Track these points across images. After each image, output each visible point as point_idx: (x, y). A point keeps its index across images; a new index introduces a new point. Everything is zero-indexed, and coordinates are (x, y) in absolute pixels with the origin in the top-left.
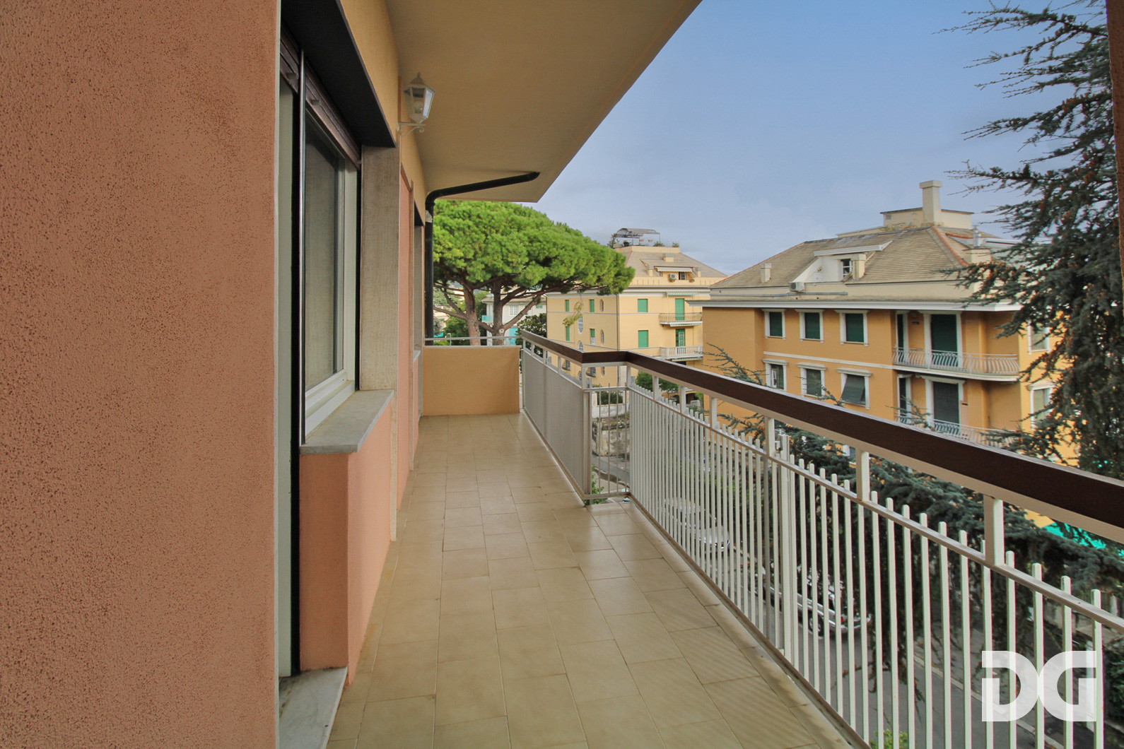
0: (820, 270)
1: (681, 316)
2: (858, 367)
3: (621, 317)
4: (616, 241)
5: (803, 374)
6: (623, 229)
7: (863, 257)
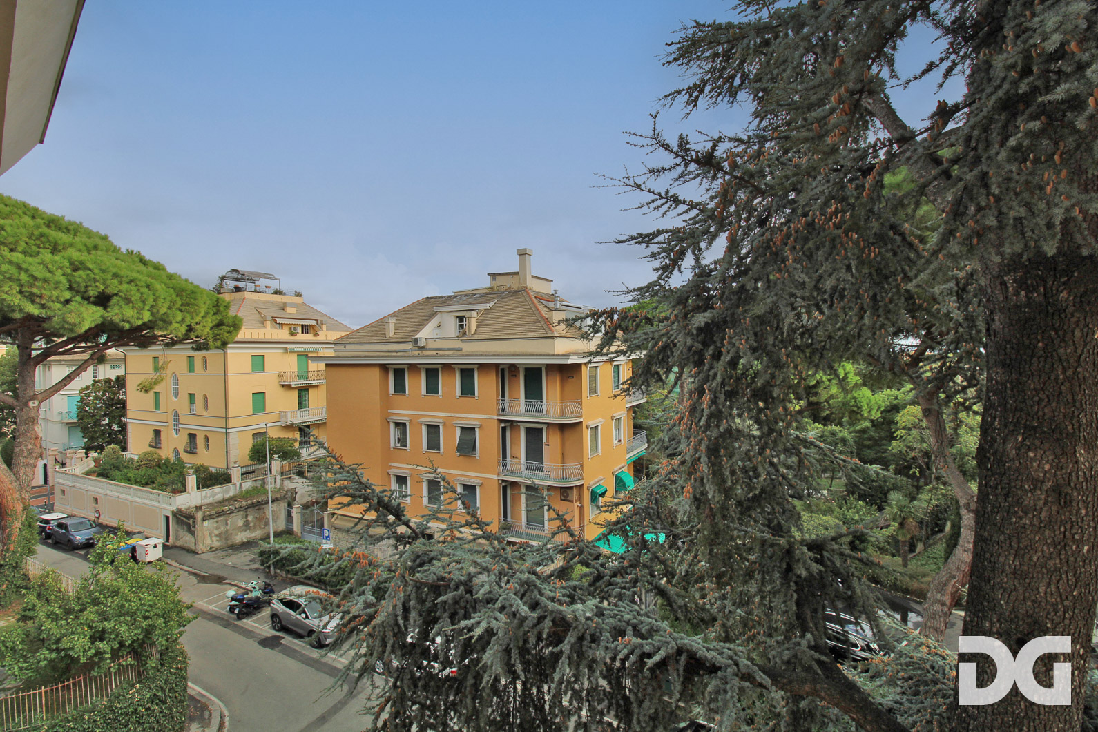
0: (439, 326)
1: (304, 374)
2: (470, 419)
3: (230, 378)
4: (224, 284)
5: (424, 430)
6: (234, 271)
7: (474, 314)
